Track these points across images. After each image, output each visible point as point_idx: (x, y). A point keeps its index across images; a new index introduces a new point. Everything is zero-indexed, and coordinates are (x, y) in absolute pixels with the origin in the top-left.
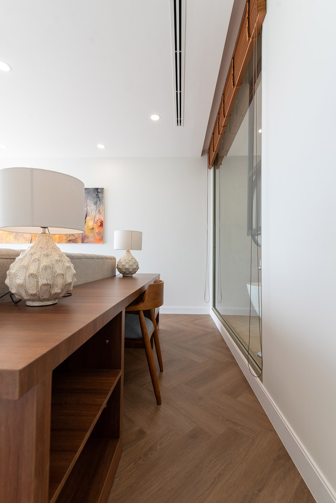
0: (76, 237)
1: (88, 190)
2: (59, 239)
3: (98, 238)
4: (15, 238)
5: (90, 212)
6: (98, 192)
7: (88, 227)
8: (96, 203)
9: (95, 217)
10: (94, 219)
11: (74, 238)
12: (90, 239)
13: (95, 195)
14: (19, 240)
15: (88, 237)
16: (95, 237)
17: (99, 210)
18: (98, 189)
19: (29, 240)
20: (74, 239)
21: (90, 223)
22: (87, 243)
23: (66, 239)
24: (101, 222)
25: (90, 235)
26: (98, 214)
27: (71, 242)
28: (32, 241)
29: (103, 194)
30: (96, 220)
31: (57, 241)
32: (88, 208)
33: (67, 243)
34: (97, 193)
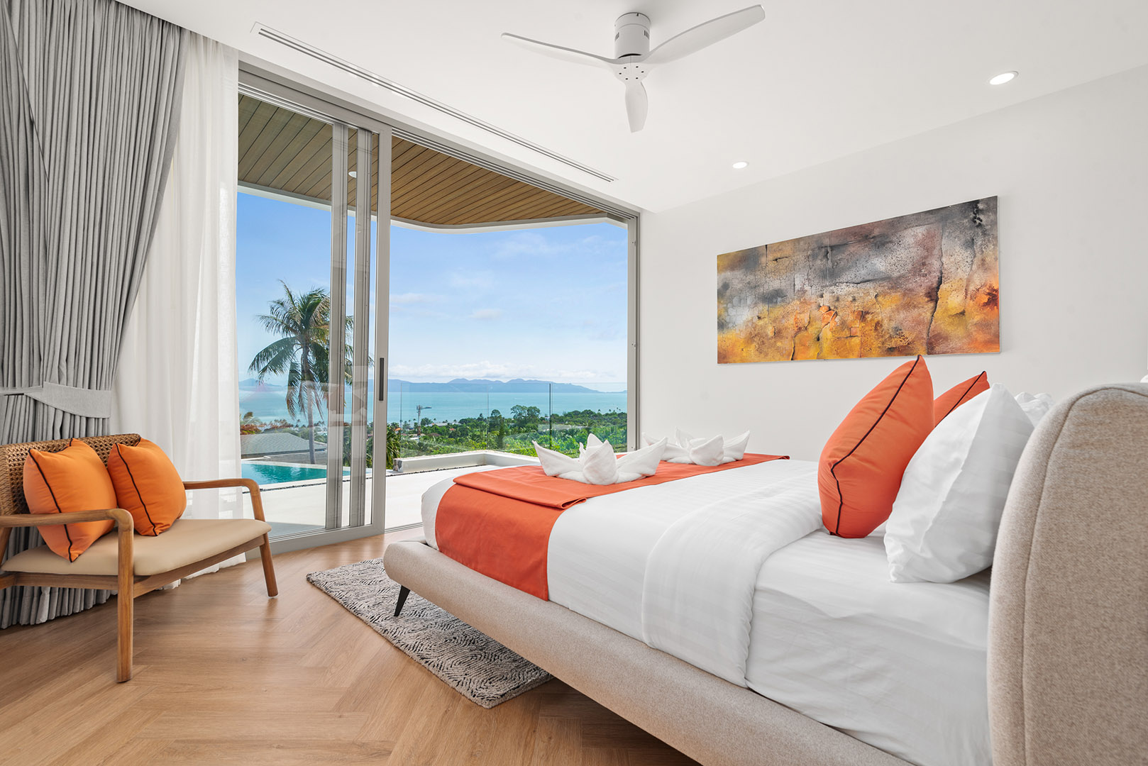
0: (910, 339)
1: (943, 212)
2: (861, 348)
3: (981, 337)
4: (760, 350)
5: (953, 269)
6: (979, 211)
7: (946, 310)
8: (970, 244)
9: (969, 281)
10: (967, 286)
11: (904, 343)
12: (954, 344)
13: (966, 221)
14: (766, 355)
15: (946, 338)
16: (969, 335)
17: (983, 260)
18: (977, 202)
19: (789, 355)
20: (902, 346)
21: (952, 299)
22: (943, 353)
23: (879, 347)
24: (989, 294)
25: (956, 333)
26: (980, 272)
27: (896, 353)
28: (795, 357)
29: (996, 213)
30: (972, 288)
31: (856, 353)
32: (944, 259)
33: (883, 356)
34: (972, 215)
